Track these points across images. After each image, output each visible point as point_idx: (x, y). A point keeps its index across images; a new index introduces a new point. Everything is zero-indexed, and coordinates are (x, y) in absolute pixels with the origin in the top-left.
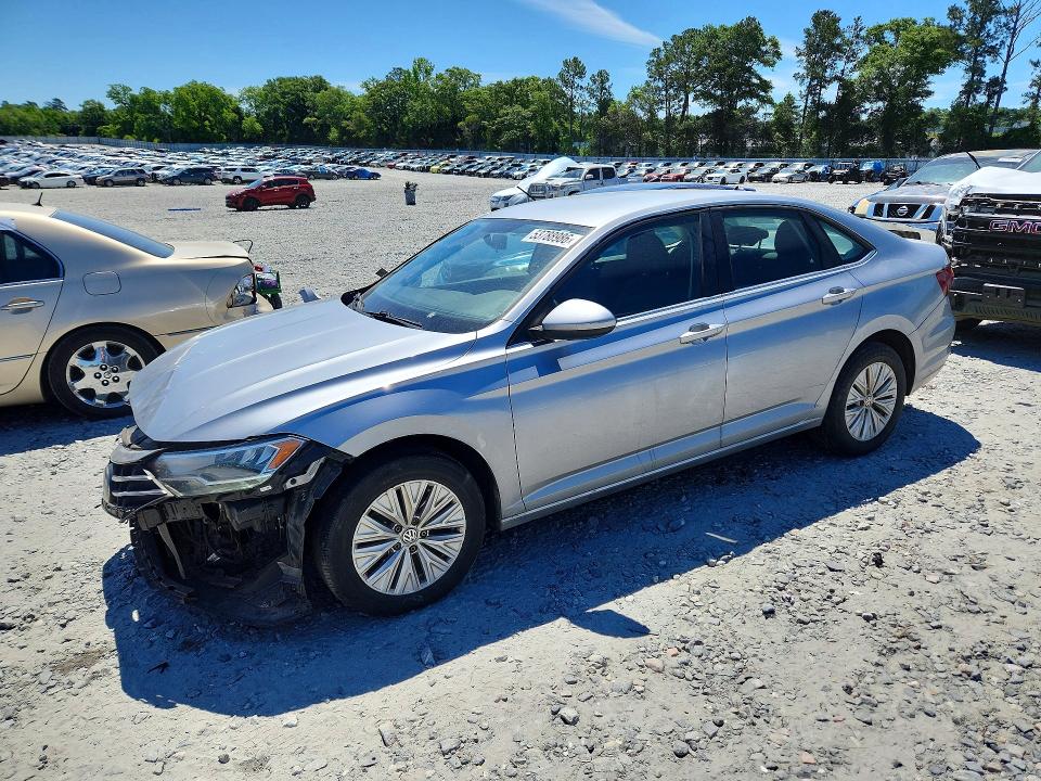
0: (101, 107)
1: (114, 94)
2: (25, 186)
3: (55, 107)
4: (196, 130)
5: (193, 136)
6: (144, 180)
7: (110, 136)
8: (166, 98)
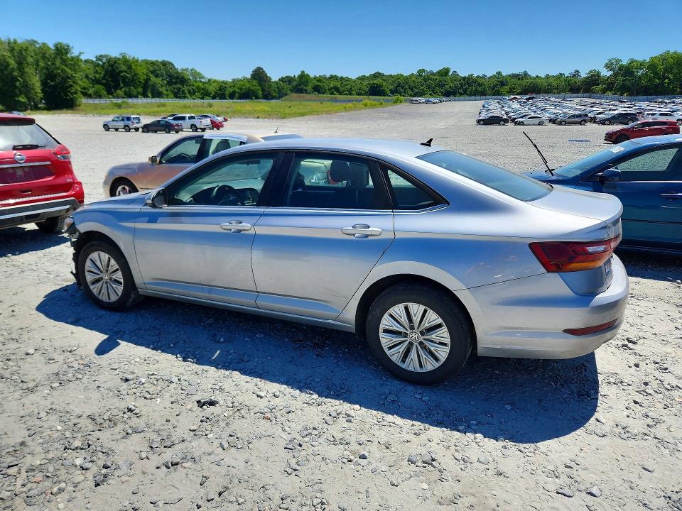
0: (598, 74)
1: (609, 66)
2: (516, 124)
3: (574, 75)
4: (656, 86)
5: (652, 91)
6: (585, 121)
7: (597, 93)
8: (642, 64)
